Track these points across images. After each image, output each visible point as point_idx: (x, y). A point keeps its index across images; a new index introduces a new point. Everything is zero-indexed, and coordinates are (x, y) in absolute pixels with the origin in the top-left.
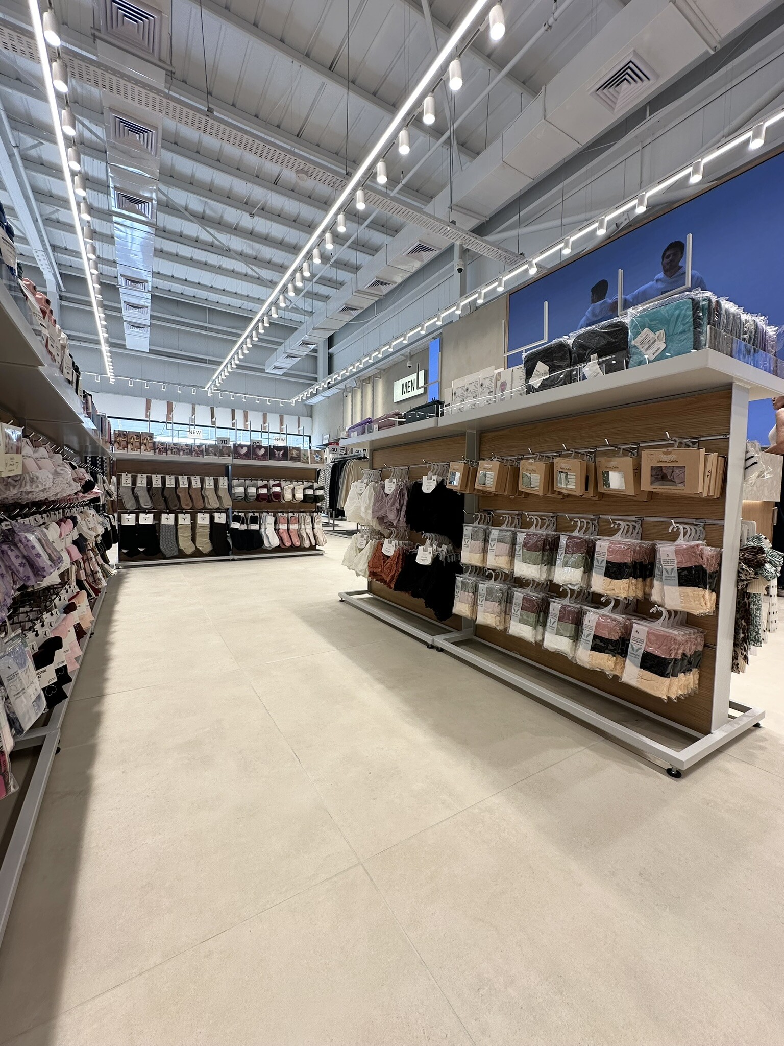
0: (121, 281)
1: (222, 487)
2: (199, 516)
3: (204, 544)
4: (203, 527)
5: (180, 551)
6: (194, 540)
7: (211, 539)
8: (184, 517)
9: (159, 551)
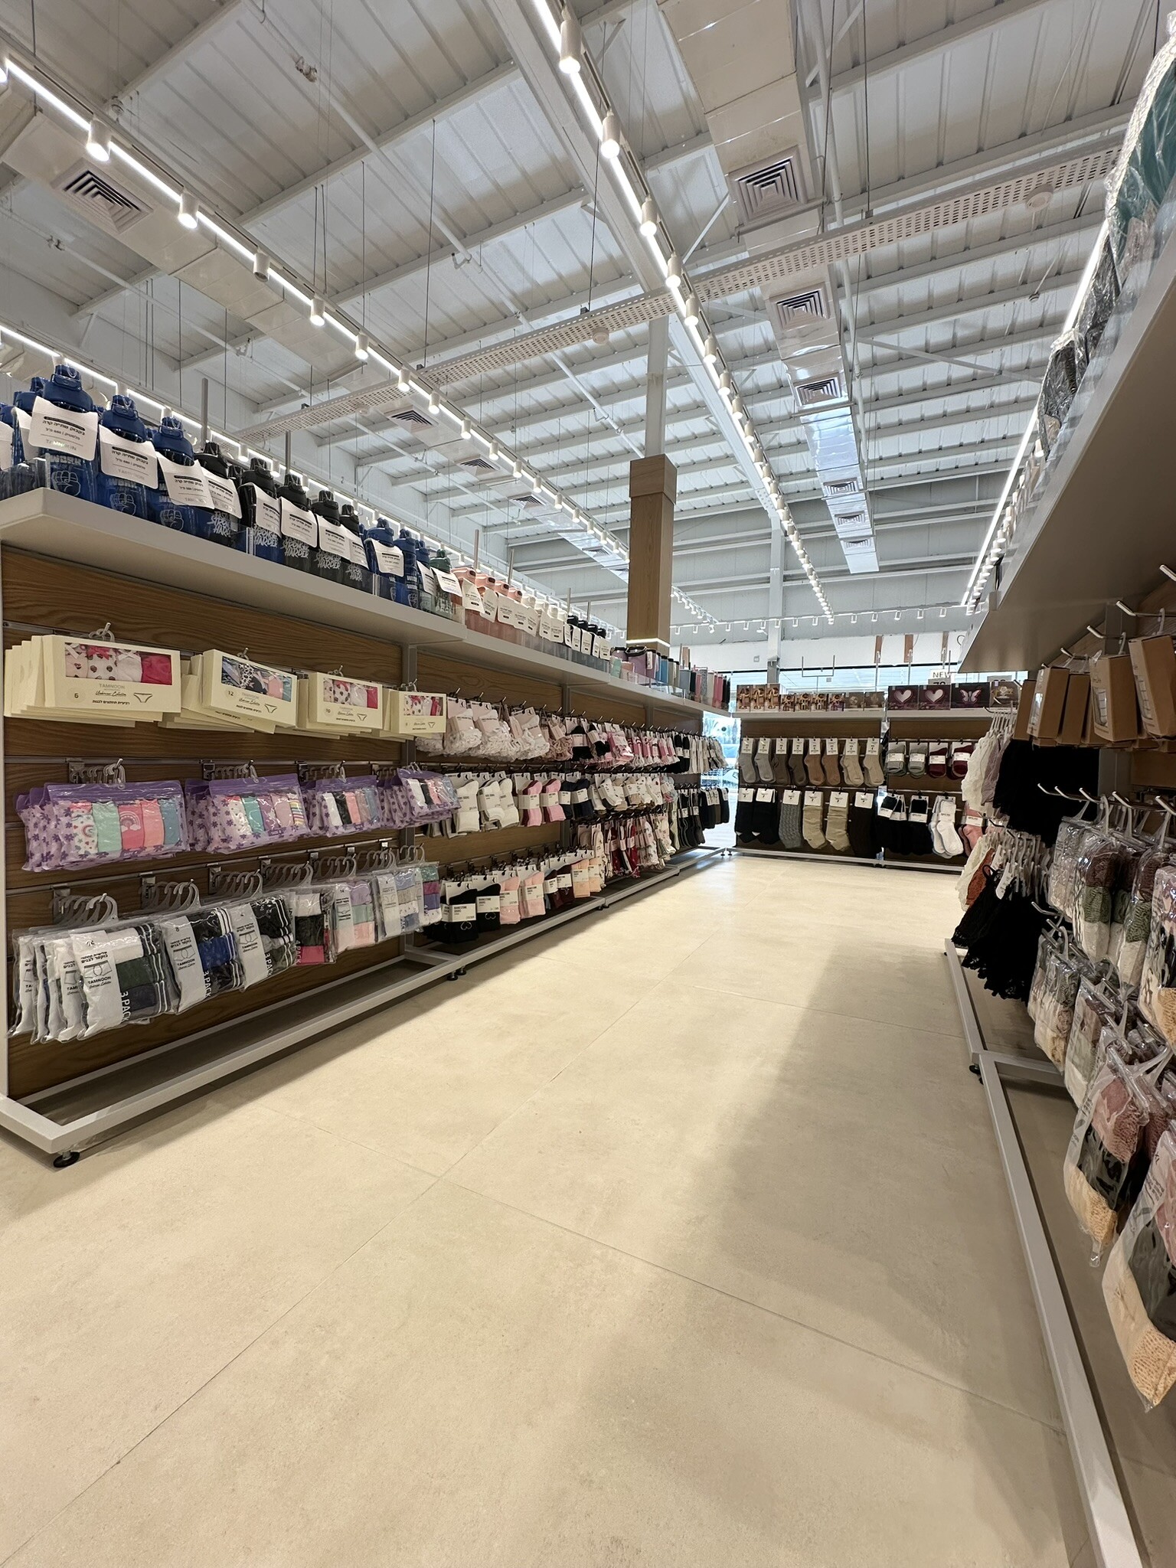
0: (827, 491)
1: (870, 753)
2: (834, 795)
3: (838, 836)
4: (837, 811)
5: (805, 842)
6: (824, 829)
7: (848, 831)
8: (813, 795)
9: (778, 838)
